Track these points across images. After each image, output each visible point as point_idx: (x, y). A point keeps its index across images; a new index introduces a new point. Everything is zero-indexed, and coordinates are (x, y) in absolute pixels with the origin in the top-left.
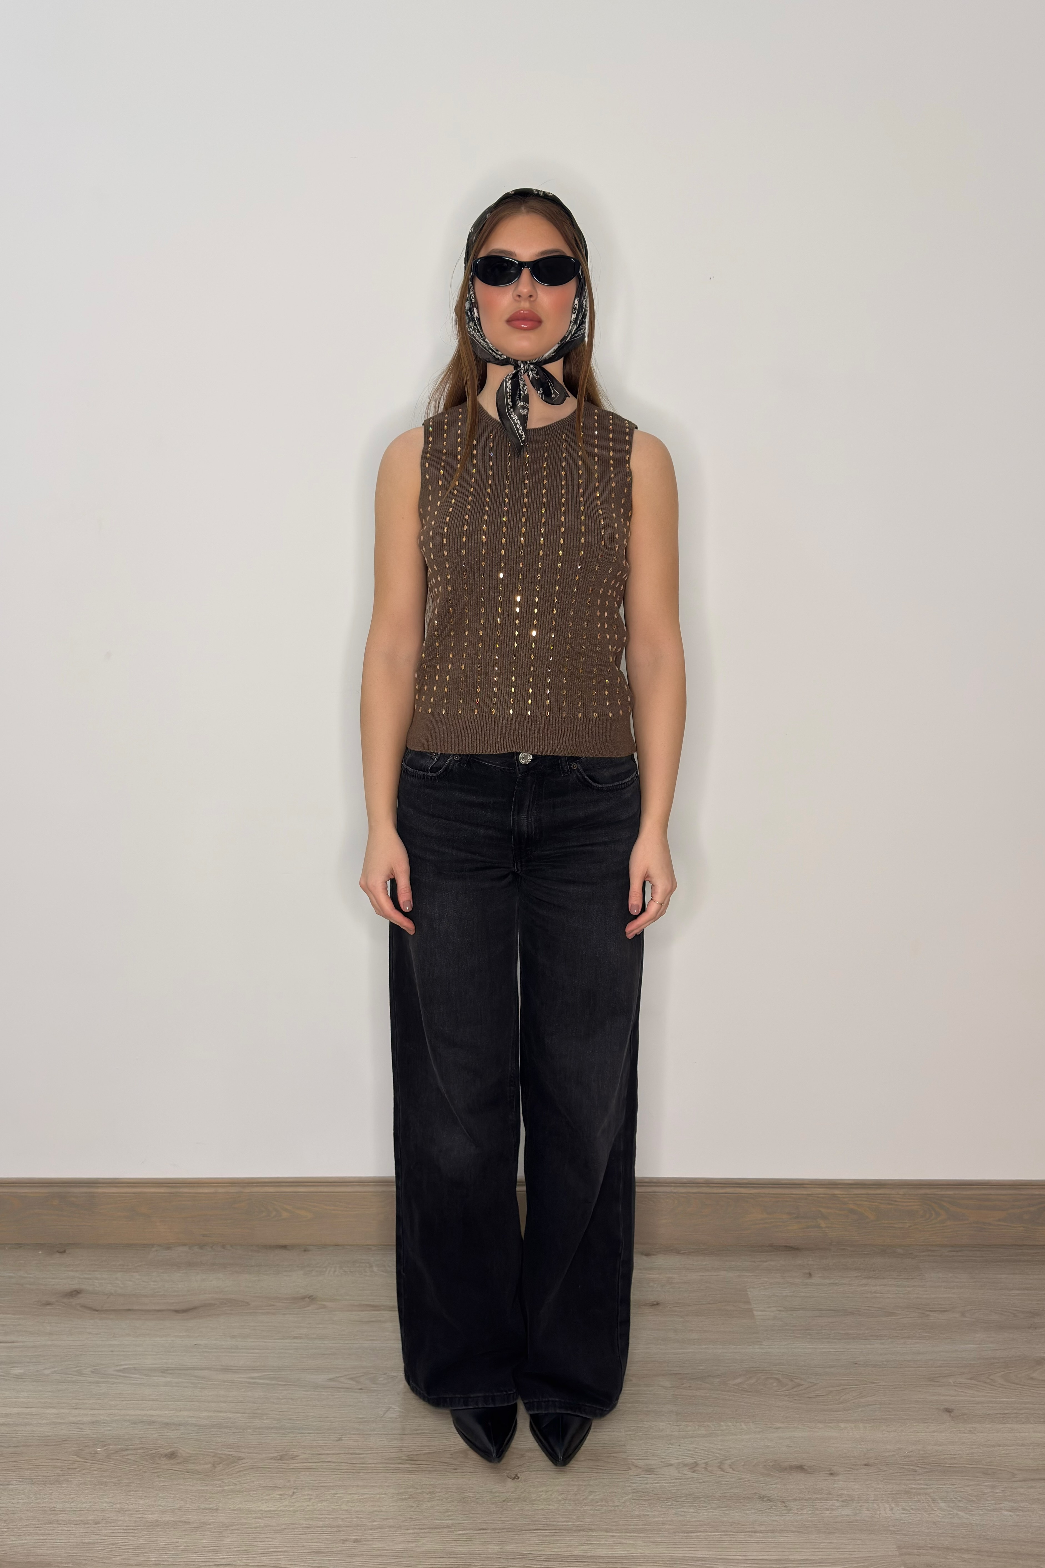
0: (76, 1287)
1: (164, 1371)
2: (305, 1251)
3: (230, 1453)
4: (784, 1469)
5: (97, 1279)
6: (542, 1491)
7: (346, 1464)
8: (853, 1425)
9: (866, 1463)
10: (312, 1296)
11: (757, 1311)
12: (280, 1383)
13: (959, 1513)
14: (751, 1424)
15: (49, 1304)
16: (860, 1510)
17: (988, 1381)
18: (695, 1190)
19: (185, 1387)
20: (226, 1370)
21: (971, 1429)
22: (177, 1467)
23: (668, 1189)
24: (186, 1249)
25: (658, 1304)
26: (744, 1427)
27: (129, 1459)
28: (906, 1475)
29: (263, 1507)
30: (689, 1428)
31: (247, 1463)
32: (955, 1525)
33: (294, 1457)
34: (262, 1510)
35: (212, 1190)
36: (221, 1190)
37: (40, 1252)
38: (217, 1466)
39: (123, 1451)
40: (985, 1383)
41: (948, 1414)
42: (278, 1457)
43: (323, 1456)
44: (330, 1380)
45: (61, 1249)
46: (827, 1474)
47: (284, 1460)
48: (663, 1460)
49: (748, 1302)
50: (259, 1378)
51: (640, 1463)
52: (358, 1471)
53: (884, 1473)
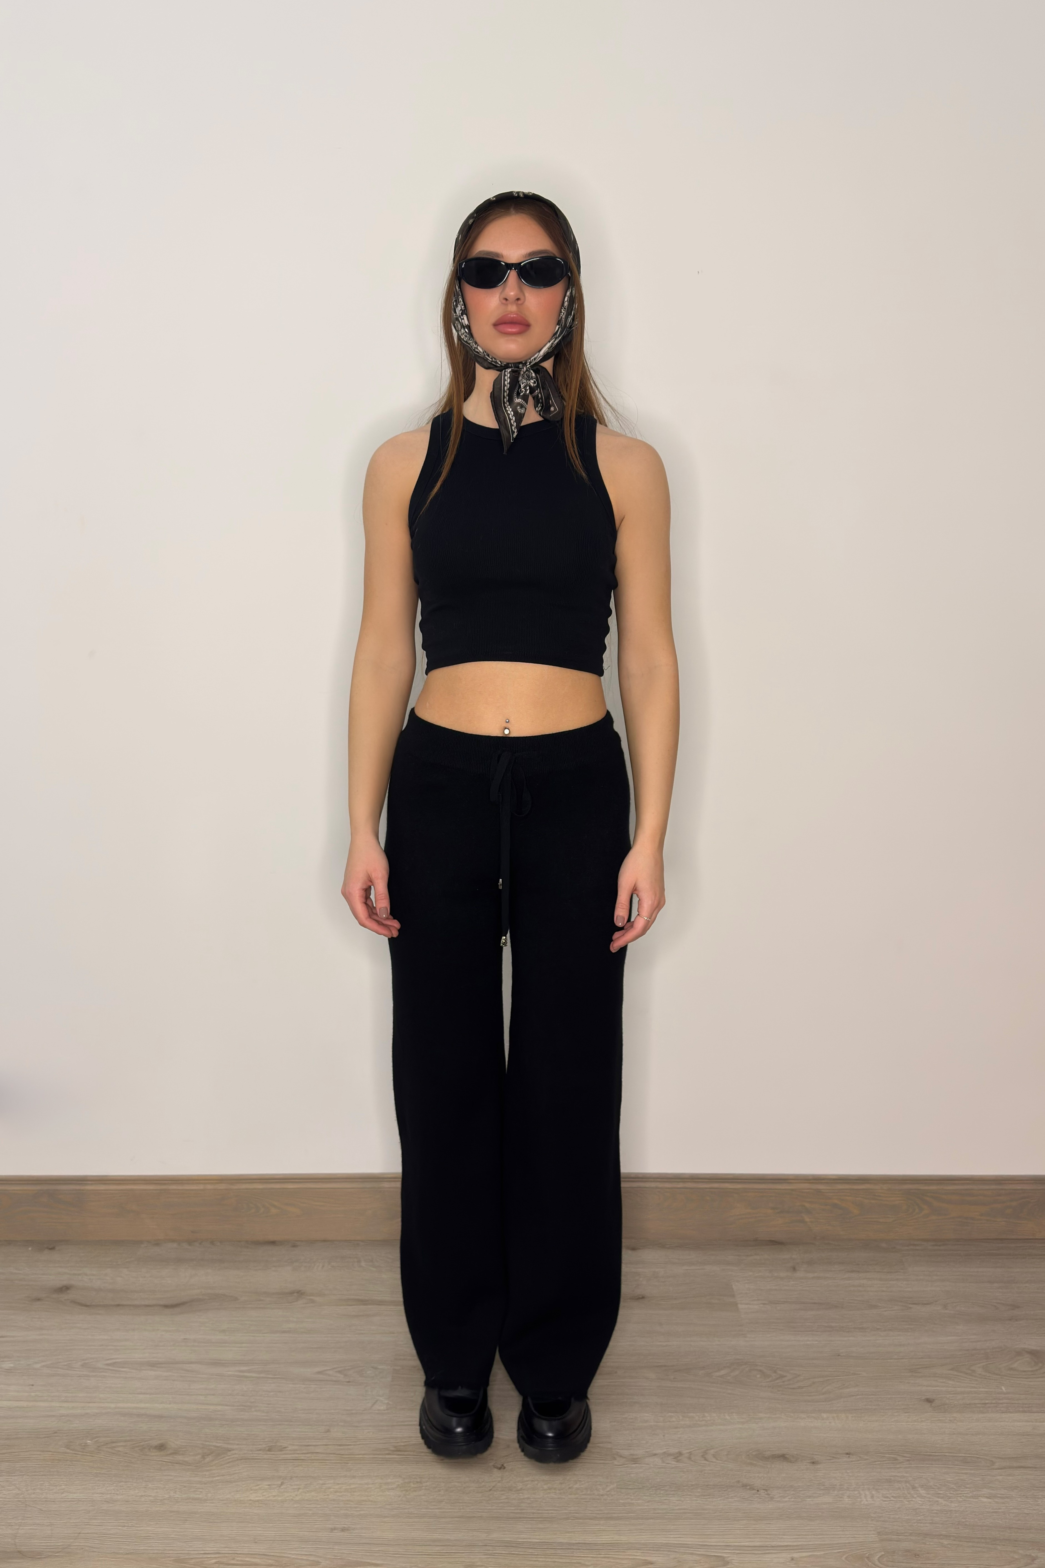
0: (65, 1283)
1: (153, 1365)
2: (294, 1246)
3: (219, 1445)
4: (766, 1459)
5: (86, 1275)
6: (527, 1481)
7: (335, 1455)
8: (835, 1415)
9: (847, 1452)
10: (300, 1291)
11: (741, 1304)
12: (269, 1376)
13: (940, 1500)
14: (734, 1414)
15: (39, 1300)
16: (841, 1498)
17: (969, 1372)
18: (681, 1185)
19: (174, 1380)
20: (216, 1363)
21: (951, 1419)
22: (168, 1458)
23: (653, 1185)
24: (175, 1245)
25: (643, 1298)
26: (727, 1417)
27: (119, 1451)
28: (888, 1463)
29: (253, 1497)
30: (674, 1419)
31: (235, 1454)
32: (936, 1512)
33: (282, 1449)
34: (250, 1500)
35: (201, 1187)
36: (209, 1187)
37: (30, 1249)
38: (206, 1457)
39: (114, 1442)
40: (966, 1374)
41: (930, 1404)
42: (267, 1449)
43: (310, 1447)
44: (319, 1373)
45: (50, 1245)
46: (808, 1462)
47: (271, 1451)
48: (647, 1450)
49: (733, 1296)
50: (249, 1371)
51: (626, 1453)
52: (346, 1462)
53: (865, 1461)
